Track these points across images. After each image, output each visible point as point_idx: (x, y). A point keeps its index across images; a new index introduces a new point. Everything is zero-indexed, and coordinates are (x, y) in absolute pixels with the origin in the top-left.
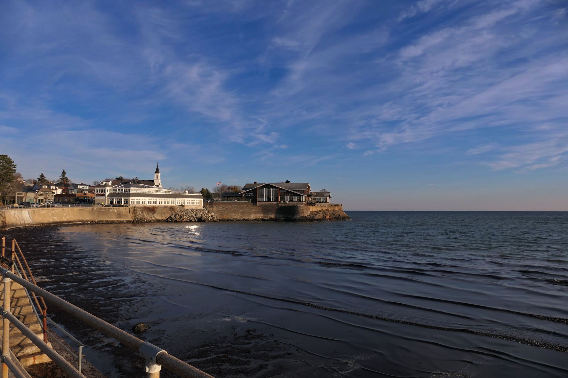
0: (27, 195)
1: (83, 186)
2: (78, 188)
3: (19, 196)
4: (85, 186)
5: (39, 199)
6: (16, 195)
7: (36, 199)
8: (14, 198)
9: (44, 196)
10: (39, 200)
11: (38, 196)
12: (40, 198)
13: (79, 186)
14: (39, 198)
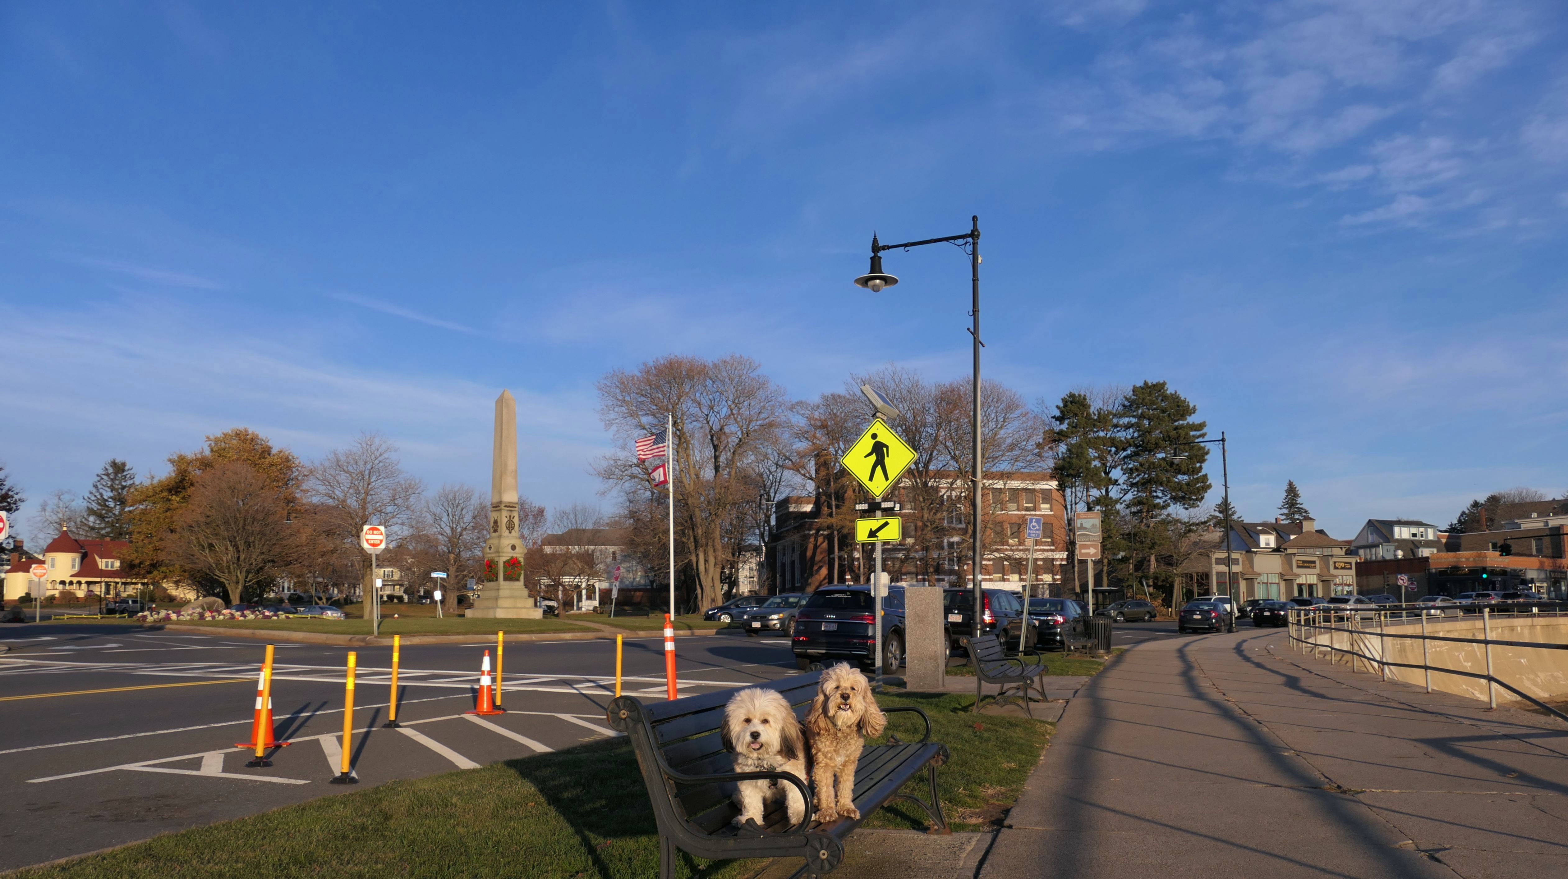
0: (1252, 565)
1: (1414, 530)
2: (1397, 536)
3: (1223, 568)
4: (1422, 529)
5: (1298, 581)
6: (1210, 564)
7: (1289, 582)
8: (1206, 576)
9: (1317, 571)
10: (1300, 586)
11: (1296, 570)
12: (1301, 580)
13: (1397, 529)
14: (1298, 576)
